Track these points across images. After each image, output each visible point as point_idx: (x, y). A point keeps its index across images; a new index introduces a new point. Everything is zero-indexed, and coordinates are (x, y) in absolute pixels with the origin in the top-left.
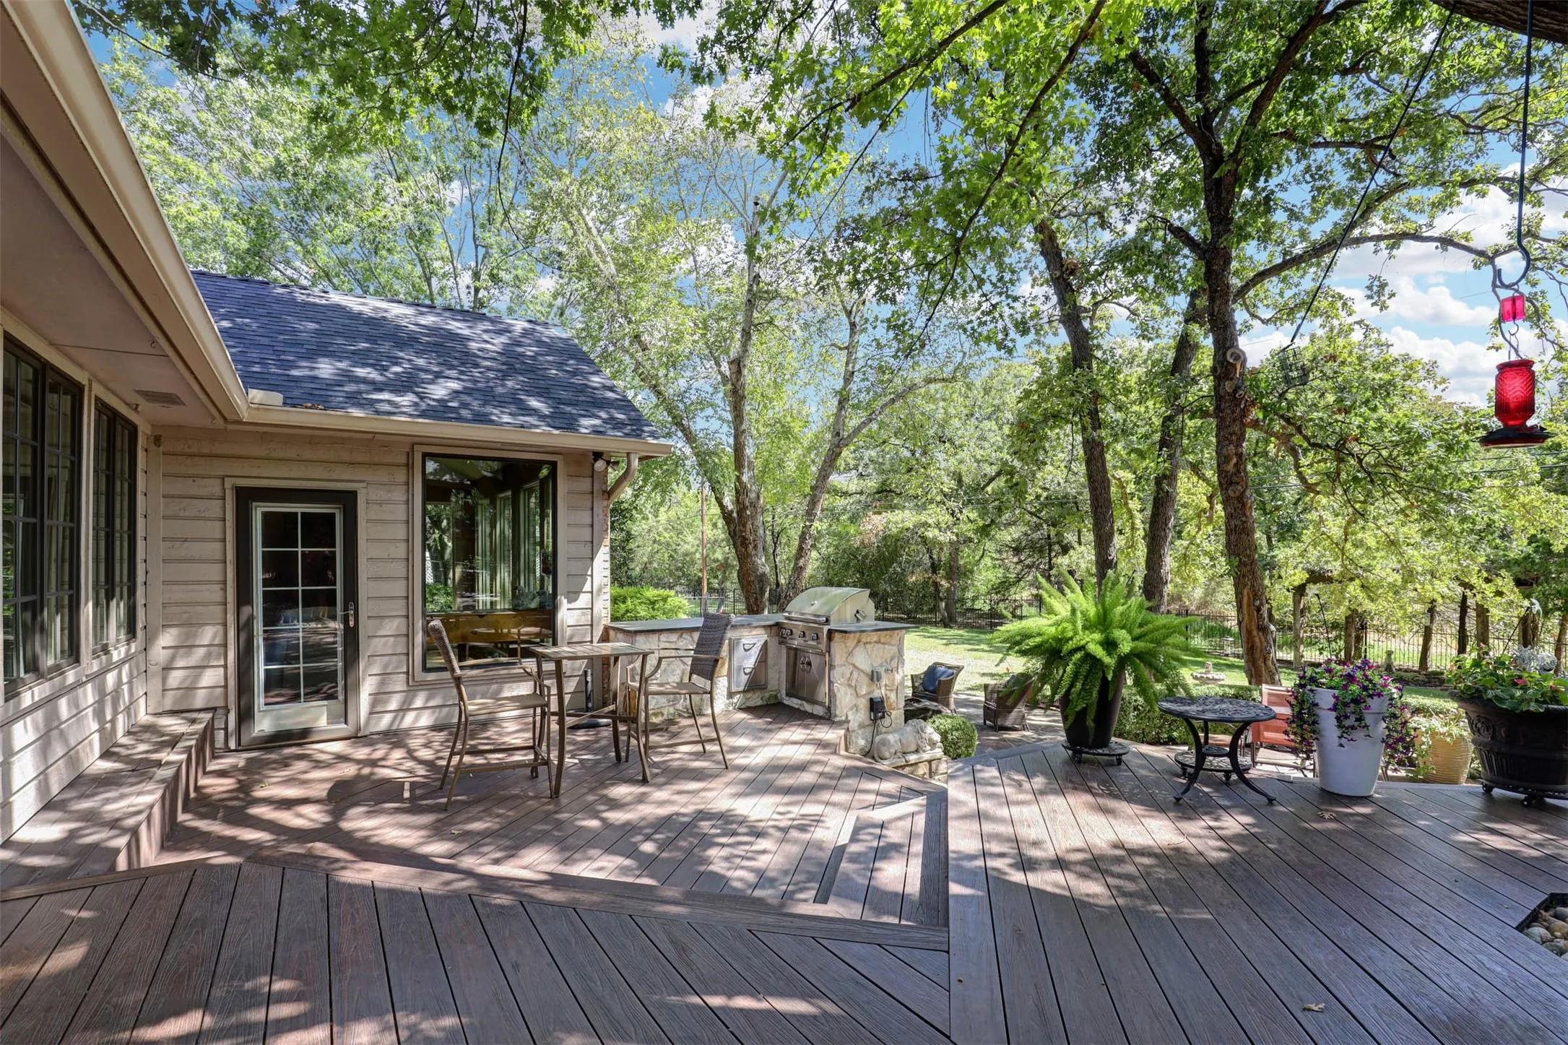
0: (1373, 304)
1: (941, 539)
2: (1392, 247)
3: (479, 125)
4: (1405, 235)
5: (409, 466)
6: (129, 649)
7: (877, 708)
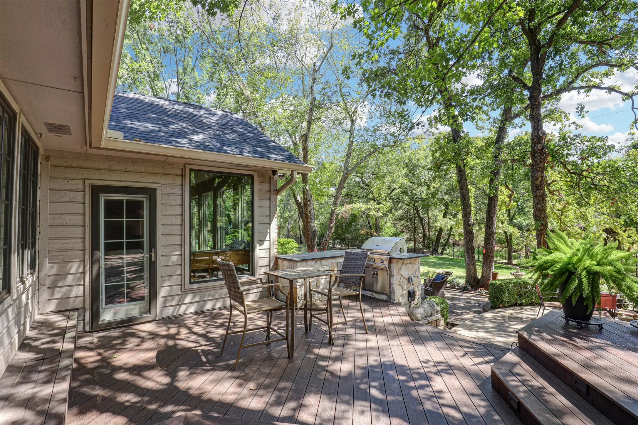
0: (579, 115)
1: (377, 215)
2: (588, 91)
3: (208, 11)
4: (594, 87)
5: (183, 176)
6: (33, 278)
7: (411, 295)
